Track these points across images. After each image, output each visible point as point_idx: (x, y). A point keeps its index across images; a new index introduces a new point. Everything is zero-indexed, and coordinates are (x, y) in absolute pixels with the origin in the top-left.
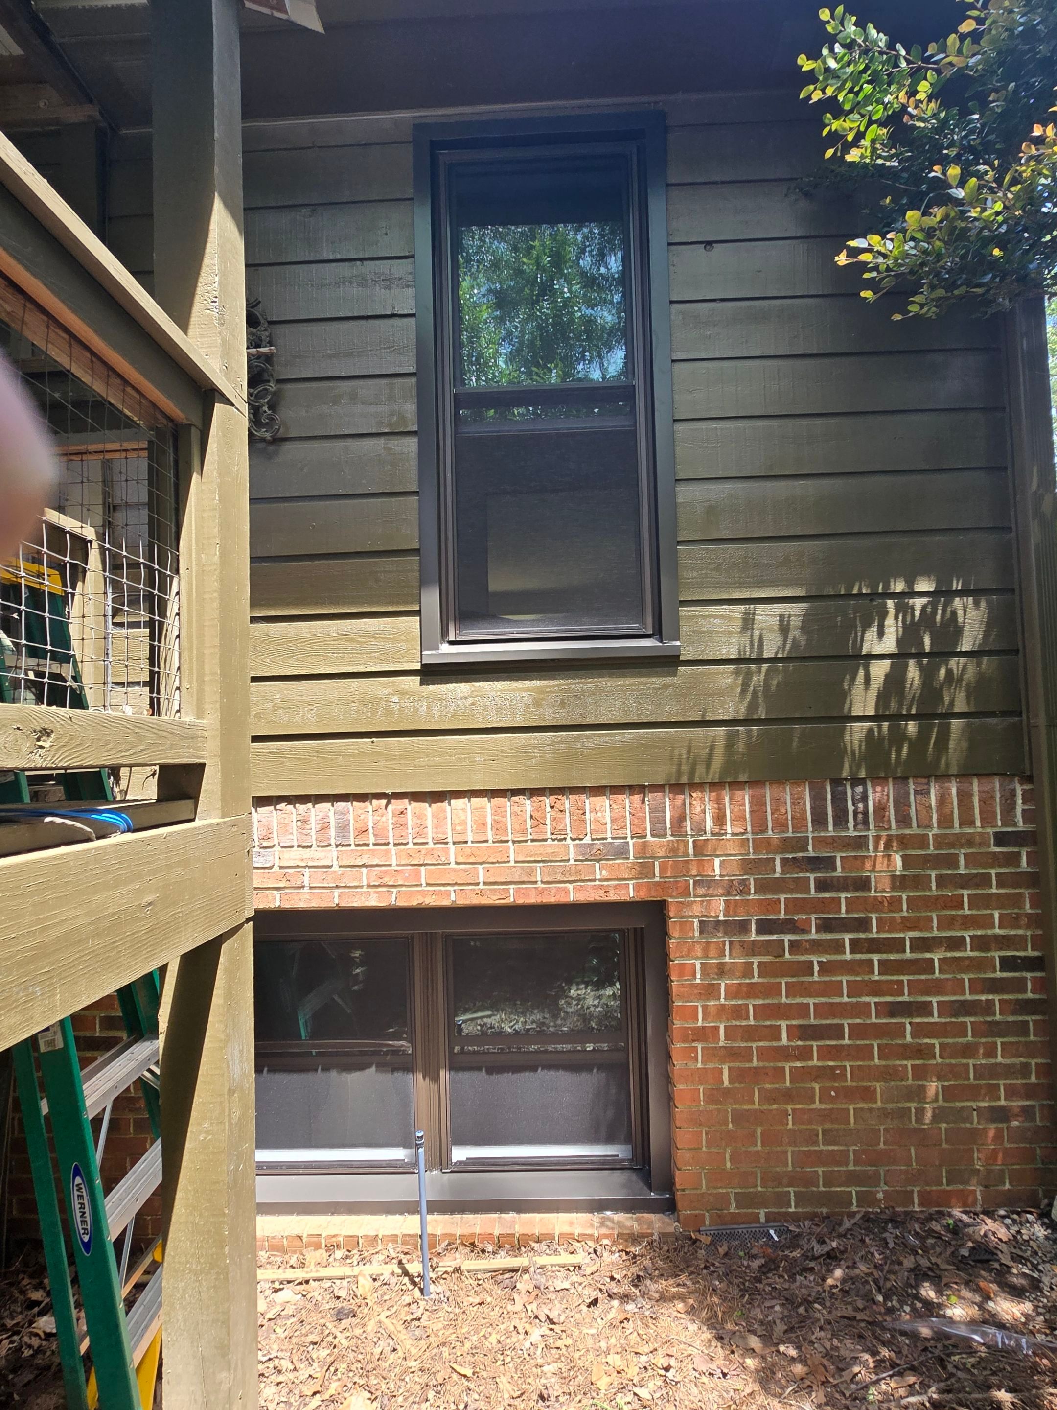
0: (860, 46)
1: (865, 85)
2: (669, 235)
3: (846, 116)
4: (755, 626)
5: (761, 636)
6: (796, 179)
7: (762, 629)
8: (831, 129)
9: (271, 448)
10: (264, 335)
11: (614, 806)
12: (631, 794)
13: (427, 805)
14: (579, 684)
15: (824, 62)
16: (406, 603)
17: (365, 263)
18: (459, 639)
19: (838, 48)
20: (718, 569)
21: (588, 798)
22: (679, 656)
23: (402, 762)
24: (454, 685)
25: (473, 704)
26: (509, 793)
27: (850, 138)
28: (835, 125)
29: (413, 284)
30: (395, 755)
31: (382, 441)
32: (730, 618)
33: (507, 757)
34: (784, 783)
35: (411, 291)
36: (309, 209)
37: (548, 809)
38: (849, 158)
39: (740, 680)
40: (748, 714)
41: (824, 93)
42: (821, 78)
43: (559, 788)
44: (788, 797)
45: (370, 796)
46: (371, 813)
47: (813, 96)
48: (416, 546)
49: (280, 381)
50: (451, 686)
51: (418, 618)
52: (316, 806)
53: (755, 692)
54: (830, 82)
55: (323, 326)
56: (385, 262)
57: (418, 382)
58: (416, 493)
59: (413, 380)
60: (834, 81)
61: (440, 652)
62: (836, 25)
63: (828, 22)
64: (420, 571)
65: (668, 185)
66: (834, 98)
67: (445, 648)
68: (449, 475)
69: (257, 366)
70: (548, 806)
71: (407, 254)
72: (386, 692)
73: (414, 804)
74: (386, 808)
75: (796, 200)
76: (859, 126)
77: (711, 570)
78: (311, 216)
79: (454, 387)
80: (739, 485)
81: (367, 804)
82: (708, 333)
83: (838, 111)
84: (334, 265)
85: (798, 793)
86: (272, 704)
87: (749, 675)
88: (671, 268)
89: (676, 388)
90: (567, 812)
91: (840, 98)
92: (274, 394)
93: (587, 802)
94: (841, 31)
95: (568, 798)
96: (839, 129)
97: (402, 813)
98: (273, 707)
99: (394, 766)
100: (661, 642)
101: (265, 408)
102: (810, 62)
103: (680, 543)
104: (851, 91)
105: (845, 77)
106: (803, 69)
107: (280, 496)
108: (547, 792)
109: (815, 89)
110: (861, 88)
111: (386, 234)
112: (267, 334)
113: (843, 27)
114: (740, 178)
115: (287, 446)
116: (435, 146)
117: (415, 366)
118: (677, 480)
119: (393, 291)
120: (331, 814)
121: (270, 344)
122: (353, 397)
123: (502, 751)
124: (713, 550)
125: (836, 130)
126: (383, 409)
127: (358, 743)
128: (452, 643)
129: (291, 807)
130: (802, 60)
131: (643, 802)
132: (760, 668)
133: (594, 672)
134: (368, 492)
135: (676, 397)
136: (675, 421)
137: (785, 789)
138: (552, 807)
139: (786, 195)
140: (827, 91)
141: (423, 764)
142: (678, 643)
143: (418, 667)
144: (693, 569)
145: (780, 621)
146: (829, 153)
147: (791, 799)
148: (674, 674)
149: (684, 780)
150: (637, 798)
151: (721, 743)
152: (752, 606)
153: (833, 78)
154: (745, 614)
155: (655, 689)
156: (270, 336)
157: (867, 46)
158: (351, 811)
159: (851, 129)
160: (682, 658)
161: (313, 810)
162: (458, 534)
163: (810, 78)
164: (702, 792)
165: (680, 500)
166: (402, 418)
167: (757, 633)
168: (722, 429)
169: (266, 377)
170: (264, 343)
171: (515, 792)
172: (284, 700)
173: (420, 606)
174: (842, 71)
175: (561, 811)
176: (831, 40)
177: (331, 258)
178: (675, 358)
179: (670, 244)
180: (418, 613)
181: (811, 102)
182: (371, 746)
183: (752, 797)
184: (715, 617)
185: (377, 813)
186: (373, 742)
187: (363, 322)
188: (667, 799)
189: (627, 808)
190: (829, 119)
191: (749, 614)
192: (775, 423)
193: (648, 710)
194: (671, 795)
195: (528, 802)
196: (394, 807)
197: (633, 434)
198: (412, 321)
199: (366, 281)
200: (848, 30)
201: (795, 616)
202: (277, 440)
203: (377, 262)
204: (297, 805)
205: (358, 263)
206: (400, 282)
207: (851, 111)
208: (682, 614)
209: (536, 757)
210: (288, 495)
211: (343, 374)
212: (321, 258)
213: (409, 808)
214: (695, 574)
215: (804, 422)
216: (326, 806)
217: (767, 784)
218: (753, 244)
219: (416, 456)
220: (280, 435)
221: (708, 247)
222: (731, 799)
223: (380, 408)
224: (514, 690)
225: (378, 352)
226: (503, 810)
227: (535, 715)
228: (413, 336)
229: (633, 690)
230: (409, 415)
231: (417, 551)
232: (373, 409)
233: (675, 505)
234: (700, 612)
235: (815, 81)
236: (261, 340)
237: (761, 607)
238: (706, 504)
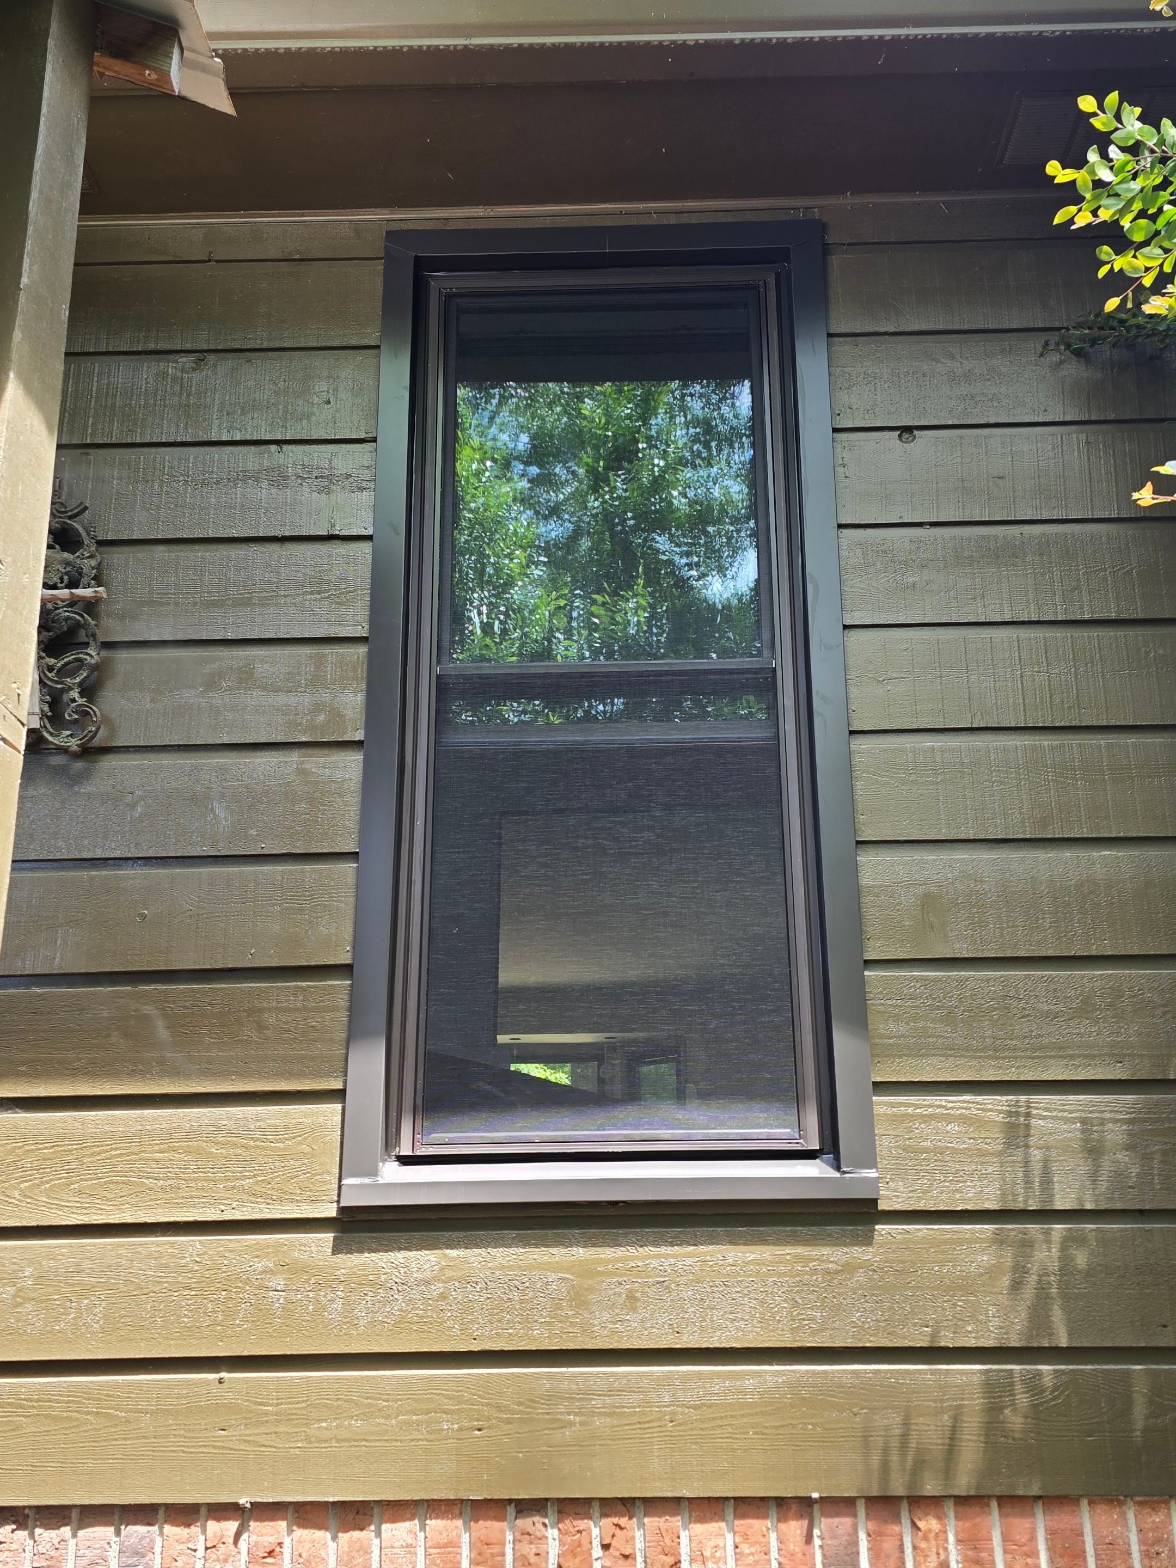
0: (1152, 151)
1: (1167, 207)
2: (835, 414)
3: (1137, 249)
4: (1032, 1141)
5: (1046, 1162)
6: (1059, 329)
7: (1048, 1148)
8: (1112, 268)
9: (79, 765)
10: (88, 565)
11: (746, 1549)
12: (782, 1518)
13: (328, 1535)
14: (667, 1256)
15: (1092, 172)
16: (317, 1074)
17: (286, 448)
18: (422, 1151)
19: (1113, 151)
20: (949, 1019)
21: (685, 1527)
22: (875, 1201)
23: (281, 1429)
24: (404, 1254)
25: (443, 1297)
26: (511, 1510)
27: (1147, 281)
28: (1120, 263)
29: (372, 485)
30: (267, 1413)
31: (294, 757)
32: (980, 1123)
33: (509, 1422)
34: (1121, 1504)
35: (366, 498)
36: (192, 357)
37: (597, 1552)
38: (1147, 309)
39: (1008, 1261)
40: (1030, 1337)
41: (1094, 213)
42: (1088, 196)
43: (622, 1500)
44: (1134, 1538)
45: (203, 1511)
46: (201, 1553)
47: (1076, 219)
48: (346, 959)
49: (109, 645)
50: (399, 1257)
51: (339, 1107)
52: (81, 1533)
53: (1042, 1288)
54: (1104, 202)
55: (201, 552)
56: (322, 447)
57: (370, 655)
58: (354, 856)
59: (362, 650)
60: (1111, 201)
61: (381, 1181)
62: (1108, 119)
63: (1094, 115)
64: (350, 1009)
65: (830, 335)
66: (1115, 225)
67: (392, 1172)
68: (419, 823)
69: (68, 618)
70: (596, 1543)
71: (363, 436)
72: (259, 1266)
73: (299, 1533)
74: (236, 1542)
75: (1062, 362)
76: (1161, 265)
77: (934, 1021)
78: (194, 369)
79: (438, 662)
80: (984, 855)
81: (195, 1529)
82: (911, 580)
83: (1121, 243)
84: (229, 449)
85: (1156, 1528)
86: (12, 1290)
87: (1026, 1245)
88: (840, 470)
89: (852, 674)
90: (640, 1559)
91: (1126, 223)
92: (95, 668)
93: (684, 1535)
94: (1117, 129)
95: (641, 1525)
96: (1125, 267)
97: (271, 1553)
98: (14, 1296)
99: (261, 1440)
100: (838, 1168)
101: (75, 694)
102: (1068, 171)
103: (868, 963)
104: (1142, 214)
105: (1130, 195)
106: (1056, 182)
107: (85, 855)
108: (596, 1506)
109: (1080, 210)
110: (1160, 210)
111: (328, 402)
112: (93, 563)
113: (1121, 123)
114: (956, 327)
115: (109, 763)
116: (422, 265)
117: (367, 627)
118: (858, 843)
119: (333, 496)
120: (113, 1553)
121: (98, 580)
122: (246, 679)
123: (499, 1408)
124: (936, 980)
125: (1121, 270)
126: (305, 700)
127: (189, 1383)
128: (406, 1161)
129: (22, 1534)
130: (1053, 168)
131: (809, 1539)
132: (1047, 1233)
133: (699, 1231)
134: (259, 852)
135: (854, 691)
136: (852, 733)
137: (1123, 1516)
138: (606, 1547)
139: (1042, 355)
140: (1099, 213)
141: (327, 1434)
142: (872, 1174)
143: (331, 1211)
144: (897, 1019)
145: (1083, 1131)
146: (1112, 304)
147: (1142, 1542)
148: (867, 1240)
149: (898, 1487)
150: (795, 1528)
151: (975, 1402)
152: (1023, 1098)
153: (1109, 196)
154: (1010, 1114)
155: (828, 1272)
156: (99, 567)
157: (1163, 151)
158: (158, 1549)
159: (1147, 269)
160: (883, 1206)
161: (72, 1542)
162: (432, 936)
163: (1070, 194)
164: (939, 1518)
165: (866, 880)
166: (336, 715)
167: (1036, 1155)
168: (942, 750)
169: (82, 636)
170: (85, 580)
171: (526, 1507)
172: (40, 1279)
173: (345, 1082)
174: (1124, 186)
175: (626, 1557)
176: (1103, 141)
177: (224, 438)
178: (848, 622)
179: (835, 430)
180: (339, 1095)
181: (1073, 227)
182: (216, 1389)
183: (1052, 1534)
184: (950, 1119)
185: (212, 1554)
186: (221, 1381)
187: (274, 547)
188: (862, 1536)
189: (774, 1554)
190: (1107, 254)
191: (1017, 1114)
192: (1046, 741)
193: (813, 1319)
194: (871, 1526)
195: (552, 1533)
196: (254, 1538)
197: (773, 752)
198: (366, 547)
199: (286, 478)
200: (1129, 128)
201: (1115, 1121)
202: (90, 752)
203: (307, 448)
204: (38, 1531)
205: (273, 448)
206: (347, 482)
207: (1146, 243)
208: (879, 1110)
209: (571, 1424)
210: (99, 854)
211: (230, 636)
212: (205, 438)
213: (287, 1542)
214: (903, 1029)
215: (1102, 740)
216: (102, 1533)
217: (1084, 1502)
218: (986, 431)
219: (359, 786)
220: (96, 742)
221: (905, 436)
222: (1005, 1538)
223: (292, 700)
224: (530, 1267)
225: (298, 599)
226: (495, 1550)
227: (573, 1324)
228: (367, 572)
229: (780, 1275)
230: (349, 713)
231: (346, 970)
232: (281, 699)
233: (856, 892)
234: (917, 1106)
235: (1078, 200)
236: (81, 574)
237: (1042, 1100)
238: (921, 890)
